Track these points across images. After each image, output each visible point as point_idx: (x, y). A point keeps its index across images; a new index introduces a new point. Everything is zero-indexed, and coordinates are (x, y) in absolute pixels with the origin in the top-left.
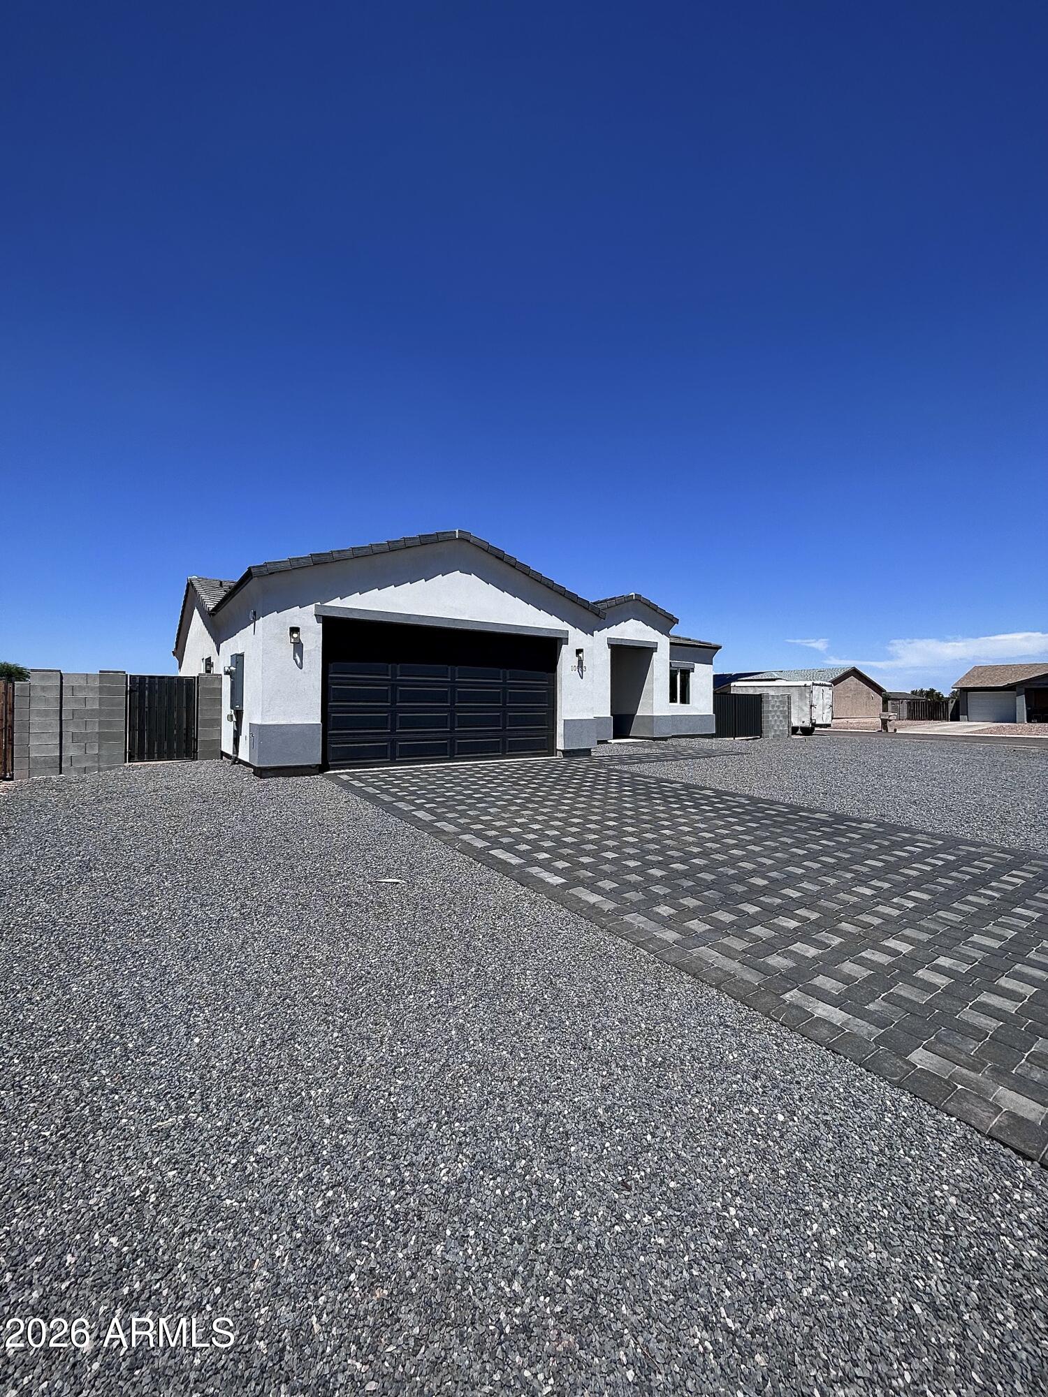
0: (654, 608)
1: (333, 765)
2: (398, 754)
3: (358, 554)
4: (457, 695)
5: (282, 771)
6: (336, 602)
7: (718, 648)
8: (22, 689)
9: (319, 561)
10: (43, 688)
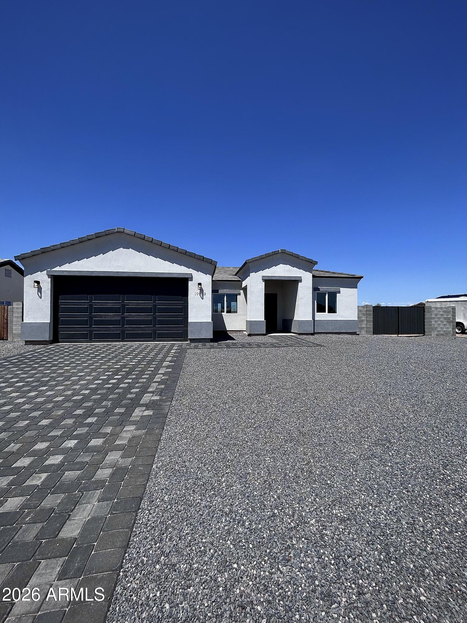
0: (297, 257)
1: (61, 341)
2: (93, 337)
3: (63, 246)
4: (125, 309)
5: (33, 343)
6: (58, 269)
7: (361, 277)
8: (11, 309)
9: (44, 251)
10: (17, 308)
